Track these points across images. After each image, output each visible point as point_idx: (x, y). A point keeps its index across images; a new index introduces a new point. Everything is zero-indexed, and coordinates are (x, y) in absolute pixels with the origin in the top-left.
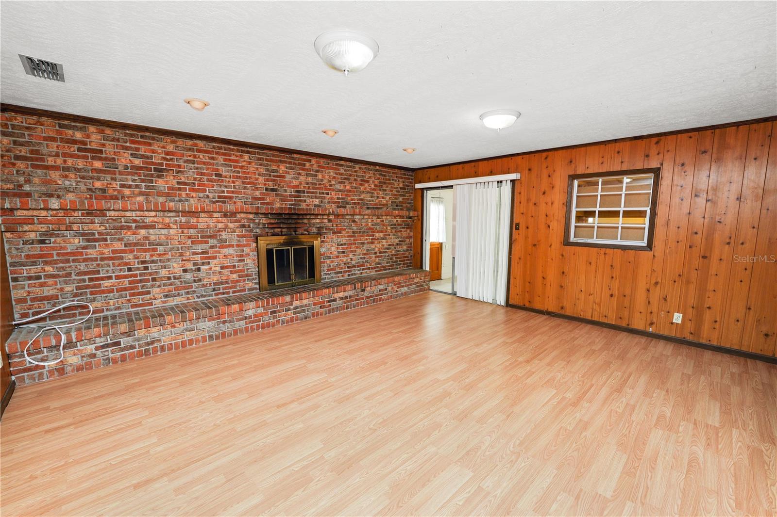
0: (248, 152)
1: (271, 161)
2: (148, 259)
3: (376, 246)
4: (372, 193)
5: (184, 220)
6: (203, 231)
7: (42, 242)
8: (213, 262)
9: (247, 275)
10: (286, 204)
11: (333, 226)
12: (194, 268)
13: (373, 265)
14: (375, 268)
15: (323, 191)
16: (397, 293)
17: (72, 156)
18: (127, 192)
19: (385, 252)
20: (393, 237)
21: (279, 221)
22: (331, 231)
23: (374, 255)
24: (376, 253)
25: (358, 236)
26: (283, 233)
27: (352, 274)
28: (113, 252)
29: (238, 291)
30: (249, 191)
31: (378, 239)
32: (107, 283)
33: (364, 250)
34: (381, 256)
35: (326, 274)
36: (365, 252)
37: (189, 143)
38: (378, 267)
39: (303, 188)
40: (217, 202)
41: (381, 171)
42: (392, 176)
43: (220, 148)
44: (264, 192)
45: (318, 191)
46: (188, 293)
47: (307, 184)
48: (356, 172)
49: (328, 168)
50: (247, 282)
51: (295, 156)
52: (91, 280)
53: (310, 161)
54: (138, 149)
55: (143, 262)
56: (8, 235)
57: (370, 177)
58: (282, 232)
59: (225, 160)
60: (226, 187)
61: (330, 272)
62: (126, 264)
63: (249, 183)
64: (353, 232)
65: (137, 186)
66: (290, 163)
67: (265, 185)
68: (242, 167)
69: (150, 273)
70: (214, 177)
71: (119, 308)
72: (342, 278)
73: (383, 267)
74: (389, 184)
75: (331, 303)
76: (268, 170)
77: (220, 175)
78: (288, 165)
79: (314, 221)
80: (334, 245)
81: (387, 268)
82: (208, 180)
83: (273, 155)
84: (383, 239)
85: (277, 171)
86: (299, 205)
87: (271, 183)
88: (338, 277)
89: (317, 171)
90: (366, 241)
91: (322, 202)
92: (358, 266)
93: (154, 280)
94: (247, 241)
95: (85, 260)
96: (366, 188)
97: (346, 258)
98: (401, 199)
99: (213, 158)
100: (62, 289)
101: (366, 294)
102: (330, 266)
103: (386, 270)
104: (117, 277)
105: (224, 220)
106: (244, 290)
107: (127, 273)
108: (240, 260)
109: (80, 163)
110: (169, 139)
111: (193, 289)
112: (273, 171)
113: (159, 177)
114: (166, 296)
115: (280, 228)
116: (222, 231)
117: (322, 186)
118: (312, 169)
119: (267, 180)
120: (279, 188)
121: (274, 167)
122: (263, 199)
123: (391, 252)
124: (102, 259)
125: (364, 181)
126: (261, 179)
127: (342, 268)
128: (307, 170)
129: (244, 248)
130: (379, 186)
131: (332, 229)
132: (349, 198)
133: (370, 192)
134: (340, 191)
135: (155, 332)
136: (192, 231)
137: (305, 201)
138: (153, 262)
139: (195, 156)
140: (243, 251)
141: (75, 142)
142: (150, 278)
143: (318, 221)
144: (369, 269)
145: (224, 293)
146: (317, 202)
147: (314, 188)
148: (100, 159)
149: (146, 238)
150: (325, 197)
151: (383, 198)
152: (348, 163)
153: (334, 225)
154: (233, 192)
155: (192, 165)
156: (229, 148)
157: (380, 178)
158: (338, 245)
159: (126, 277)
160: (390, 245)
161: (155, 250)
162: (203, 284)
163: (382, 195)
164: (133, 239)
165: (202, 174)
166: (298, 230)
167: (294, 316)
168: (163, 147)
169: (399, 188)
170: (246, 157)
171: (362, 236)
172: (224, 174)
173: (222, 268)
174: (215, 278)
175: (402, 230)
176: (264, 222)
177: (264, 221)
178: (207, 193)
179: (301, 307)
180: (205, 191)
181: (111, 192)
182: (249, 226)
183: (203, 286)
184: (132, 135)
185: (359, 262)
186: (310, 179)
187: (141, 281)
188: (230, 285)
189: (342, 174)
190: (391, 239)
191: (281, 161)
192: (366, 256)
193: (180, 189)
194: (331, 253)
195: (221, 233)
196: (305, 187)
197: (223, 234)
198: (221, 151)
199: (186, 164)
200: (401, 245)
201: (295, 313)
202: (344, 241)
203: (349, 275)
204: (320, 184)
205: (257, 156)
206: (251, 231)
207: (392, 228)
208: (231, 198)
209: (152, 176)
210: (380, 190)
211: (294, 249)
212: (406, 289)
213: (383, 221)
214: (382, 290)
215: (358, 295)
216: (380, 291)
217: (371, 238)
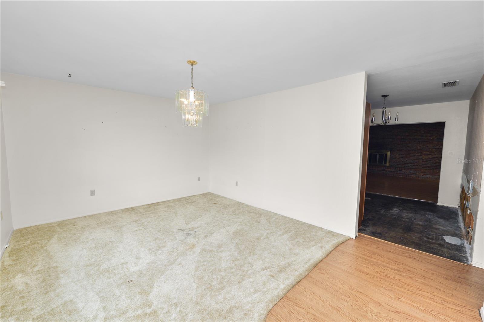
3: (423, 157)
4: (422, 135)
14: (421, 166)
15: (394, 136)
22: (397, 150)
24: (423, 160)
25: (411, 152)
27: (406, 166)
31: (425, 154)
34: (427, 162)
36: (416, 158)
38: (424, 166)
45: (392, 136)
64: (409, 151)
73: (428, 166)
79: (388, 146)
80: (398, 154)
84: (429, 154)
86: (383, 141)
90: (416, 155)
91: (393, 140)
92: (410, 164)
96: (418, 133)
97: (403, 160)
103: (430, 168)
118: (390, 130)
125: (417, 131)
128: (388, 130)
130: (428, 132)
132: (407, 138)
134: (403, 136)
137: (386, 140)
143: (390, 146)
146: (391, 140)
147: (390, 136)
150: (395, 138)
151: (430, 137)
153: (398, 148)
157: (428, 129)
158: (400, 155)
171: (414, 152)
186: (388, 133)
189: (404, 130)
190: (436, 154)
192: (416, 160)
194: (396, 157)
196: (386, 135)
202: (403, 153)
204: (393, 134)
210: (428, 134)
211: (379, 154)
212: (430, 176)
213: (428, 147)
214: (412, 173)
215: (397, 172)
216: (411, 173)
217: (420, 153)
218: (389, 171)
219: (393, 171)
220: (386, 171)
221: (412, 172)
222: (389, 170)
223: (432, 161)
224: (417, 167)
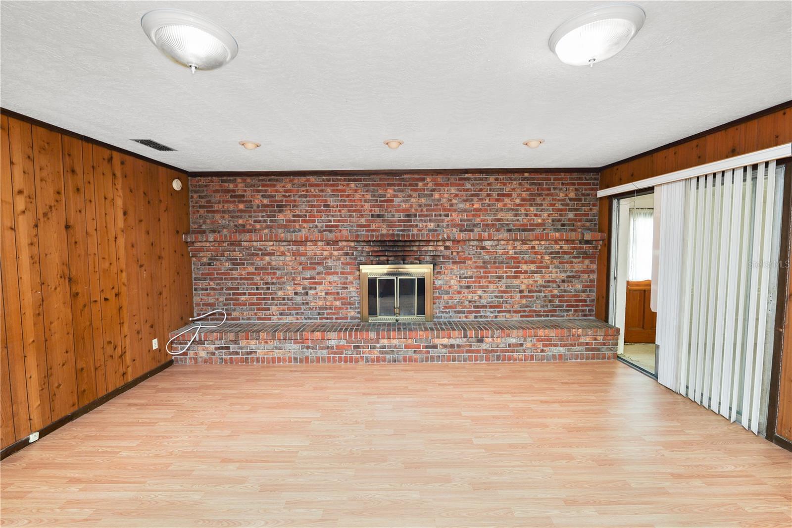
0: (355, 180)
1: (378, 185)
2: (269, 281)
3: (522, 282)
4: (517, 210)
5: (294, 248)
6: (311, 259)
7: (209, 264)
8: (319, 287)
9: (350, 304)
10: (393, 230)
11: (452, 254)
12: (303, 292)
13: (517, 307)
14: (519, 312)
15: (441, 213)
16: (542, 354)
17: (227, 202)
18: (258, 226)
19: (540, 291)
20: (554, 270)
21: (383, 249)
22: (451, 261)
23: (519, 294)
24: (521, 291)
25: (492, 268)
26: (389, 262)
27: (481, 317)
28: (248, 274)
29: (341, 319)
30: (354, 219)
31: (526, 272)
32: (243, 298)
33: (501, 286)
34: (532, 297)
35: (443, 312)
36: (504, 288)
37: (303, 179)
38: (525, 311)
39: (413, 211)
40: (325, 231)
41: (534, 179)
42: (553, 184)
43: (329, 180)
44: (370, 218)
45: (434, 213)
46: (297, 314)
47: (420, 206)
48: (489, 184)
49: (447, 185)
50: (349, 310)
51: (405, 176)
52: (234, 294)
53: (423, 180)
54: (266, 191)
55: (266, 283)
56: (194, 259)
57: (514, 189)
58: (388, 260)
59: (333, 191)
60: (333, 216)
61: (447, 310)
62: (255, 284)
63: (354, 211)
64: (484, 262)
65: (265, 221)
66: (399, 185)
67: (371, 211)
68: (348, 196)
69: (271, 293)
70: (322, 208)
71: (249, 319)
72: (465, 319)
73: (535, 311)
74: (547, 195)
75: (430, 350)
76: (374, 196)
77: (328, 206)
78: (396, 188)
79: (425, 248)
80: (454, 277)
81: (542, 314)
82: (318, 211)
83: (381, 180)
84: (536, 272)
85: (384, 196)
86: (409, 230)
87: (377, 209)
88: (460, 318)
89: (433, 190)
90: (505, 275)
91: (438, 226)
92: (491, 307)
93: (273, 299)
94: (351, 268)
95: (232, 279)
96: (506, 204)
97: (471, 294)
98: (571, 215)
99: (322, 191)
100: (217, 299)
101: (484, 346)
102: (448, 303)
103: (541, 316)
104: (250, 294)
105: (328, 248)
106: (346, 318)
107: (255, 291)
108: (343, 287)
109: (231, 207)
110: (287, 179)
111: (302, 311)
112: (380, 196)
113: (280, 212)
114: (281, 314)
115: (385, 256)
116: (328, 259)
117: (440, 207)
118: (427, 189)
119: (374, 206)
120: (386, 214)
121: (381, 192)
122: (369, 226)
123: (551, 291)
124: (241, 279)
125: (504, 195)
126: (367, 206)
127: (465, 307)
128: (420, 190)
129: (348, 276)
130: (530, 200)
131: (452, 258)
132: (478, 219)
133: (513, 210)
134: (465, 211)
135: (253, 345)
136: (303, 258)
137: (417, 226)
138: (273, 284)
139: (307, 191)
140: (347, 278)
141: (229, 191)
142: (271, 297)
143: (430, 248)
144: (509, 312)
145: (327, 319)
146: (432, 226)
147: (427, 210)
148: (243, 202)
149: (269, 263)
150: (443, 219)
151: (536, 215)
152: (477, 176)
153: (454, 254)
154: (339, 221)
155: (305, 199)
156: (337, 179)
157: (530, 189)
158: (460, 278)
159: (254, 294)
160: (549, 282)
161: (275, 274)
162: (310, 307)
163: (535, 212)
164: (261, 264)
165: (313, 206)
166: (407, 258)
167: (381, 355)
168: (284, 187)
169: (568, 201)
170: (353, 185)
171: (497, 268)
172: (332, 204)
173: (327, 294)
174: (321, 303)
175: (574, 260)
176: (367, 250)
177: (367, 248)
178: (316, 223)
179: (390, 347)
180: (314, 221)
181: (248, 227)
182: (353, 254)
183: (310, 309)
184: (263, 180)
185: (492, 302)
186: (423, 201)
187: (264, 299)
188: (334, 311)
189: (467, 190)
190: (551, 272)
191: (389, 185)
192: (504, 295)
193: (294, 221)
194: (450, 287)
195: (327, 261)
196: (417, 209)
197: (329, 261)
198: (330, 183)
199: (300, 199)
200: (569, 282)
201: (382, 353)
202: (469, 273)
203: (476, 317)
204: (437, 205)
205: (363, 182)
206: (356, 259)
207: (553, 258)
208: (337, 226)
209: (275, 211)
210: (531, 205)
211: (400, 279)
212: (562, 350)
213: (533, 247)
214: (514, 345)
215: (471, 346)
216: (509, 345)
217: (513, 270)
218: (445, 346)
219: (459, 346)
220: (435, 347)
221: (513, 341)
222: (445, 341)
223: (543, 294)
224: (508, 315)
